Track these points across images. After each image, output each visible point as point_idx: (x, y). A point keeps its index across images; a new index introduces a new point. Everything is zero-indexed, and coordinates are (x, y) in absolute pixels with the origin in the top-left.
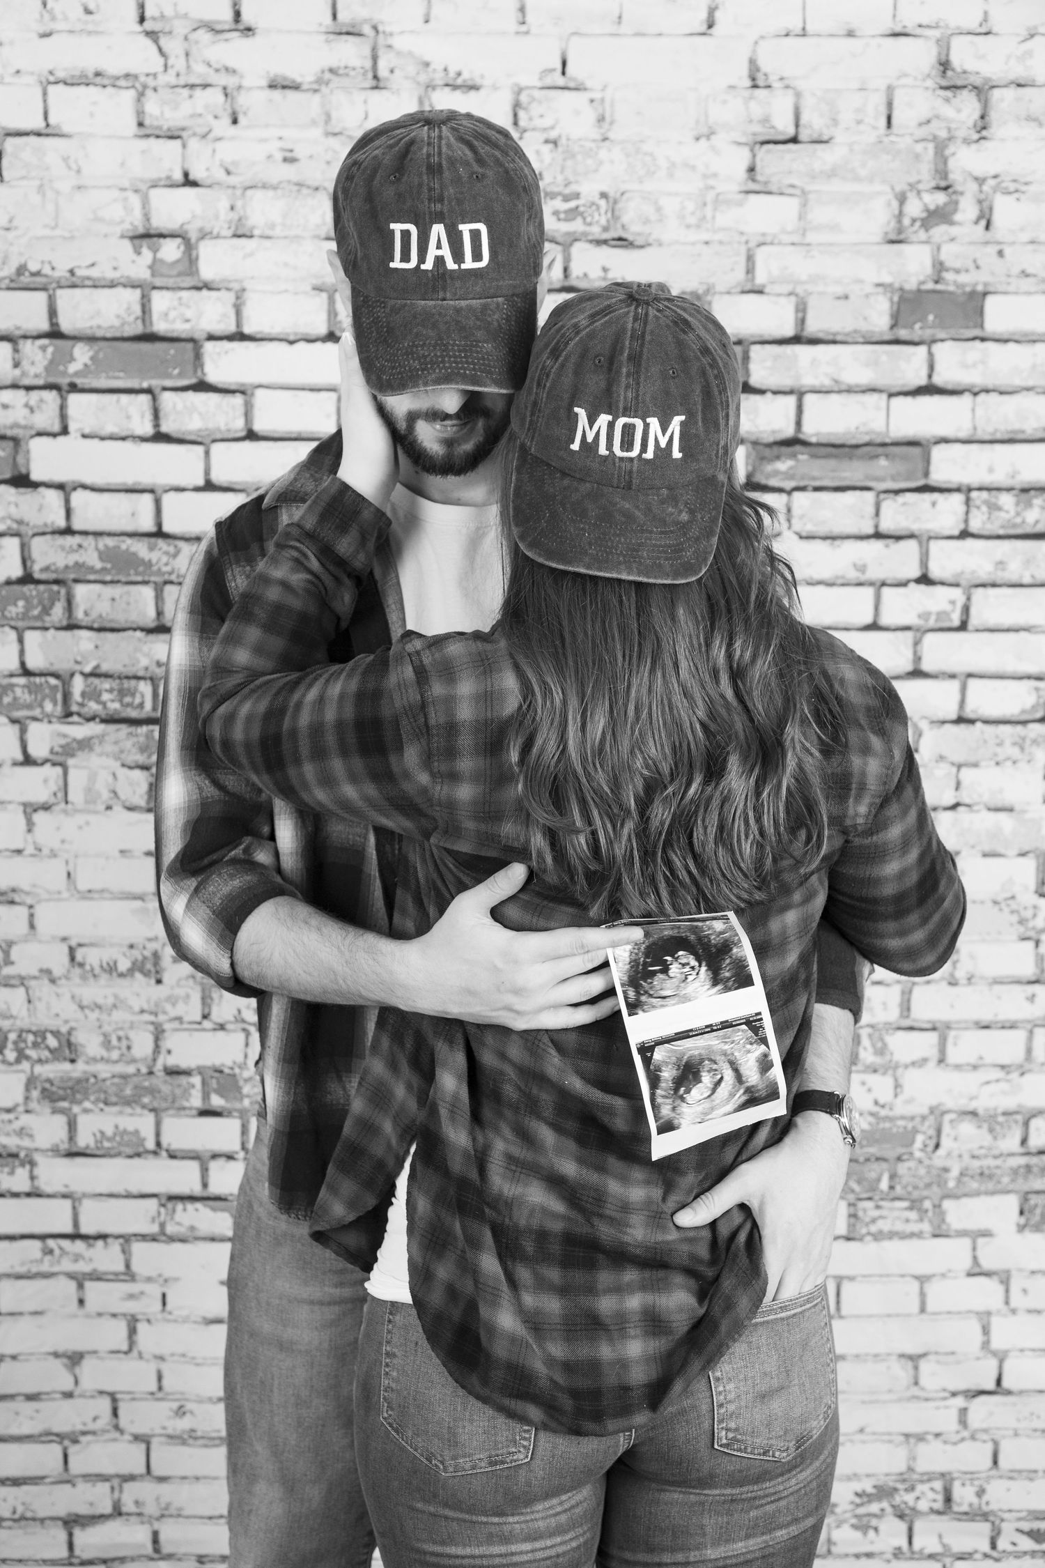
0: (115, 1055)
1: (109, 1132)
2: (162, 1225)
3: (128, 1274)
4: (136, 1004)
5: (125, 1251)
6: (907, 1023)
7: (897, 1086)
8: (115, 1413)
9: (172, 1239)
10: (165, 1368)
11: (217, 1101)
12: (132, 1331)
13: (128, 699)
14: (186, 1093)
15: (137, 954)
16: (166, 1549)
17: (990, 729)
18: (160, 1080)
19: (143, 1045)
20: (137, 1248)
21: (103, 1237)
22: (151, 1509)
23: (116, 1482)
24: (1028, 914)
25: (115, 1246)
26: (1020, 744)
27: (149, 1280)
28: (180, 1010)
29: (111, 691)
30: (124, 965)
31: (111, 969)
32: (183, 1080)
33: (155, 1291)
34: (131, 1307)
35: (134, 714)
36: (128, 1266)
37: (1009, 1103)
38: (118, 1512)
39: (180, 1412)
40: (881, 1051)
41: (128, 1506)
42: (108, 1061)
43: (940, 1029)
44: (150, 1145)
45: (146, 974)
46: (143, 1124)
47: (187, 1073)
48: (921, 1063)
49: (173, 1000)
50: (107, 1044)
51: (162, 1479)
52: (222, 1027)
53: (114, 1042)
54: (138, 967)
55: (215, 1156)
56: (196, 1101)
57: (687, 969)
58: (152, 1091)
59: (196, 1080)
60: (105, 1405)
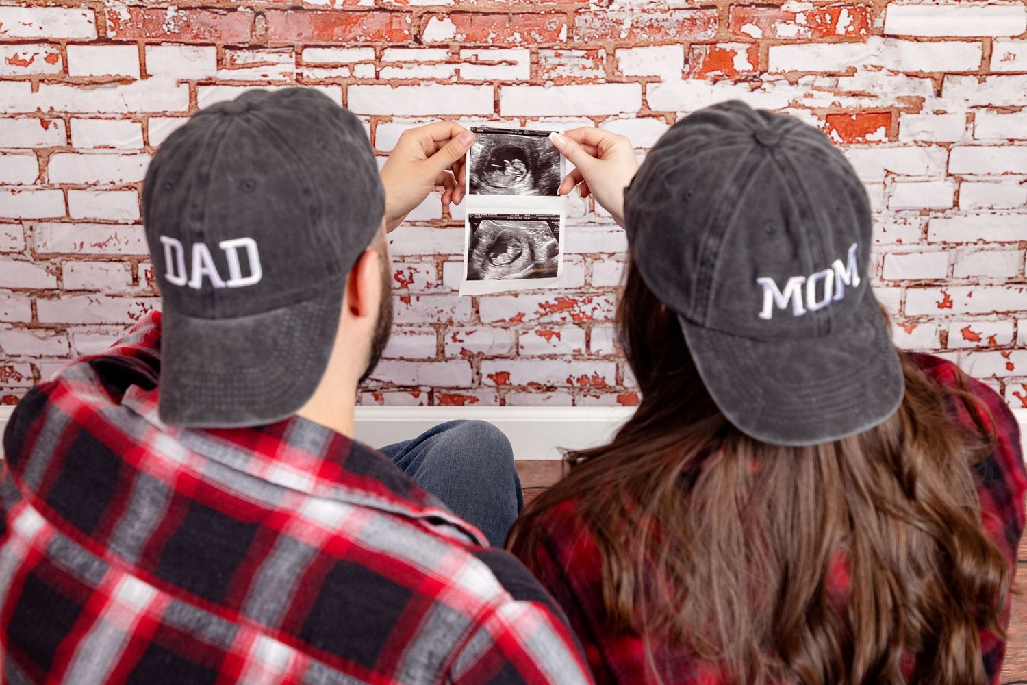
57: (518, 172)
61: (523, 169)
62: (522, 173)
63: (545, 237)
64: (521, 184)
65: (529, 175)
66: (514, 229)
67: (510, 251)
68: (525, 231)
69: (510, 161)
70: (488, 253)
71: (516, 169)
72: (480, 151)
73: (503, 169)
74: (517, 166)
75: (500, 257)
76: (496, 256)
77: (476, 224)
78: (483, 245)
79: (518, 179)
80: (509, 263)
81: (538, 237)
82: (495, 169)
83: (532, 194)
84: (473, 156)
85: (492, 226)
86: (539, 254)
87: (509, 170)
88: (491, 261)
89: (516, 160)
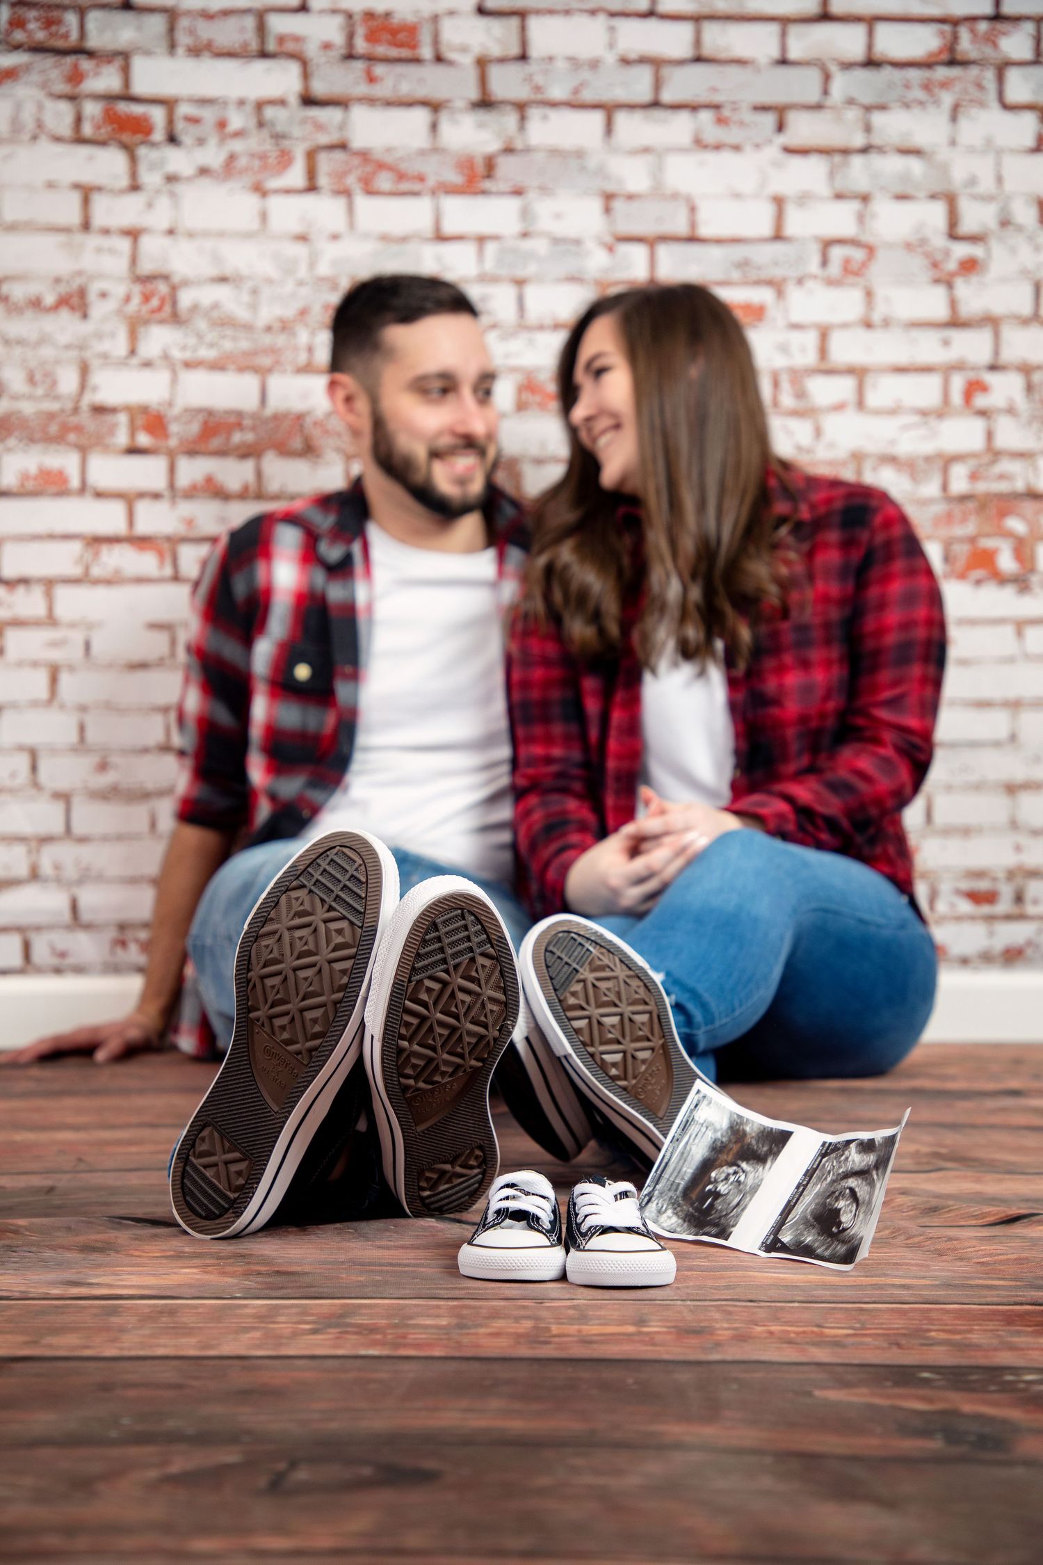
0: (40, 391)
1: (33, 470)
2: (87, 569)
3: (51, 620)
4: (64, 338)
5: (49, 596)
6: (824, 367)
7: (818, 432)
8: (34, 768)
9: (97, 582)
10: (89, 720)
11: (143, 439)
12: (54, 680)
13: (54, 28)
14: (112, 430)
15: (63, 289)
16: (85, 916)
17: (897, 75)
18: (85, 418)
19: (68, 381)
20: (61, 592)
21: (24, 581)
22: (70, 872)
23: (34, 844)
24: (939, 257)
25: (37, 593)
26: (927, 87)
27: (73, 625)
28: (105, 346)
29: (37, 19)
30: (50, 299)
31: (36, 304)
32: (109, 418)
33: (78, 637)
34: (56, 655)
35: (60, 44)
36: (50, 609)
37: (928, 448)
38: (35, 875)
39: (103, 767)
40: (801, 394)
41: (46, 868)
42: (31, 397)
43: (859, 373)
44: (75, 483)
45: (73, 308)
46: (66, 461)
47: (113, 410)
48: (839, 407)
49: (99, 336)
50: (31, 380)
51: (83, 840)
52: (147, 364)
53: (38, 377)
54: (63, 302)
55: (141, 495)
56: (122, 438)
57: (732, 1178)
58: (78, 429)
59: (123, 418)
60: (23, 762)
61: (731, 1170)
62: (735, 1173)
63: (843, 1158)
64: (751, 1176)
65: (744, 1165)
66: (814, 1199)
67: (841, 1204)
68: (824, 1185)
69: (710, 1183)
70: (832, 1235)
71: (726, 1179)
72: (674, 1219)
73: (717, 1195)
74: (723, 1176)
75: (843, 1219)
76: (840, 1223)
77: (779, 1245)
78: (815, 1241)
79: (742, 1178)
80: (857, 1206)
81: (840, 1167)
82: (711, 1206)
83: (772, 1163)
84: (678, 1229)
85: (792, 1225)
86: (863, 1164)
87: (722, 1188)
88: (845, 1230)
89: (713, 1174)
